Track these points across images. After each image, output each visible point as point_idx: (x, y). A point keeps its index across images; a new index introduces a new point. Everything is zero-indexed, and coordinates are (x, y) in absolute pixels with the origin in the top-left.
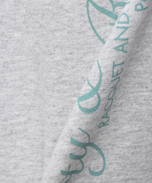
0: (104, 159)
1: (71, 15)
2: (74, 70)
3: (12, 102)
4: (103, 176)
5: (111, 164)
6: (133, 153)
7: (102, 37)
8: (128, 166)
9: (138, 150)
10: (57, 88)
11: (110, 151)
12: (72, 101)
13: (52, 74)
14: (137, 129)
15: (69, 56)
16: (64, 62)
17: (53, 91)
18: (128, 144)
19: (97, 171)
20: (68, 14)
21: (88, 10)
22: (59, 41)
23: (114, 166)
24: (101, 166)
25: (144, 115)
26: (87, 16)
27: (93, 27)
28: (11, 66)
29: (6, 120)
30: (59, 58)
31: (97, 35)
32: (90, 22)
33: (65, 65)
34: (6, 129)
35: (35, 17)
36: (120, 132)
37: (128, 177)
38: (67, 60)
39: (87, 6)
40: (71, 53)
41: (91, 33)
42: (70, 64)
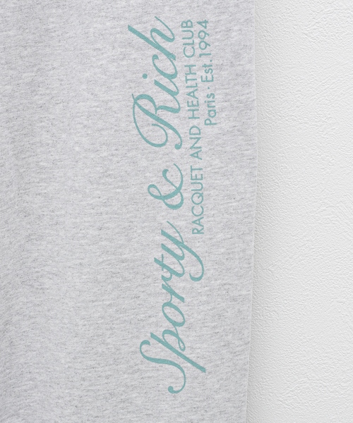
0: (202, 265)
1: (119, 115)
2: (119, 164)
3: (58, 196)
4: (202, 281)
5: (209, 270)
6: (227, 259)
7: (145, 136)
8: (224, 271)
9: (231, 256)
10: (103, 181)
11: (207, 258)
12: (116, 192)
13: (98, 169)
14: (230, 236)
15: (114, 152)
16: (110, 158)
17: (99, 184)
18: (223, 250)
19: (196, 276)
20: (116, 115)
21: (134, 111)
22: (106, 138)
23: (212, 271)
24: (200, 271)
25: (235, 223)
26: (132, 117)
27: (137, 127)
28: (58, 163)
29: (53, 212)
30: (105, 154)
31: (141, 134)
32: (135, 122)
33: (111, 160)
34: (53, 219)
35: (78, 119)
36: (215, 240)
37: (224, 282)
38: (112, 155)
39: (134, 107)
40: (116, 150)
41: (136, 132)
42: (115, 159)
